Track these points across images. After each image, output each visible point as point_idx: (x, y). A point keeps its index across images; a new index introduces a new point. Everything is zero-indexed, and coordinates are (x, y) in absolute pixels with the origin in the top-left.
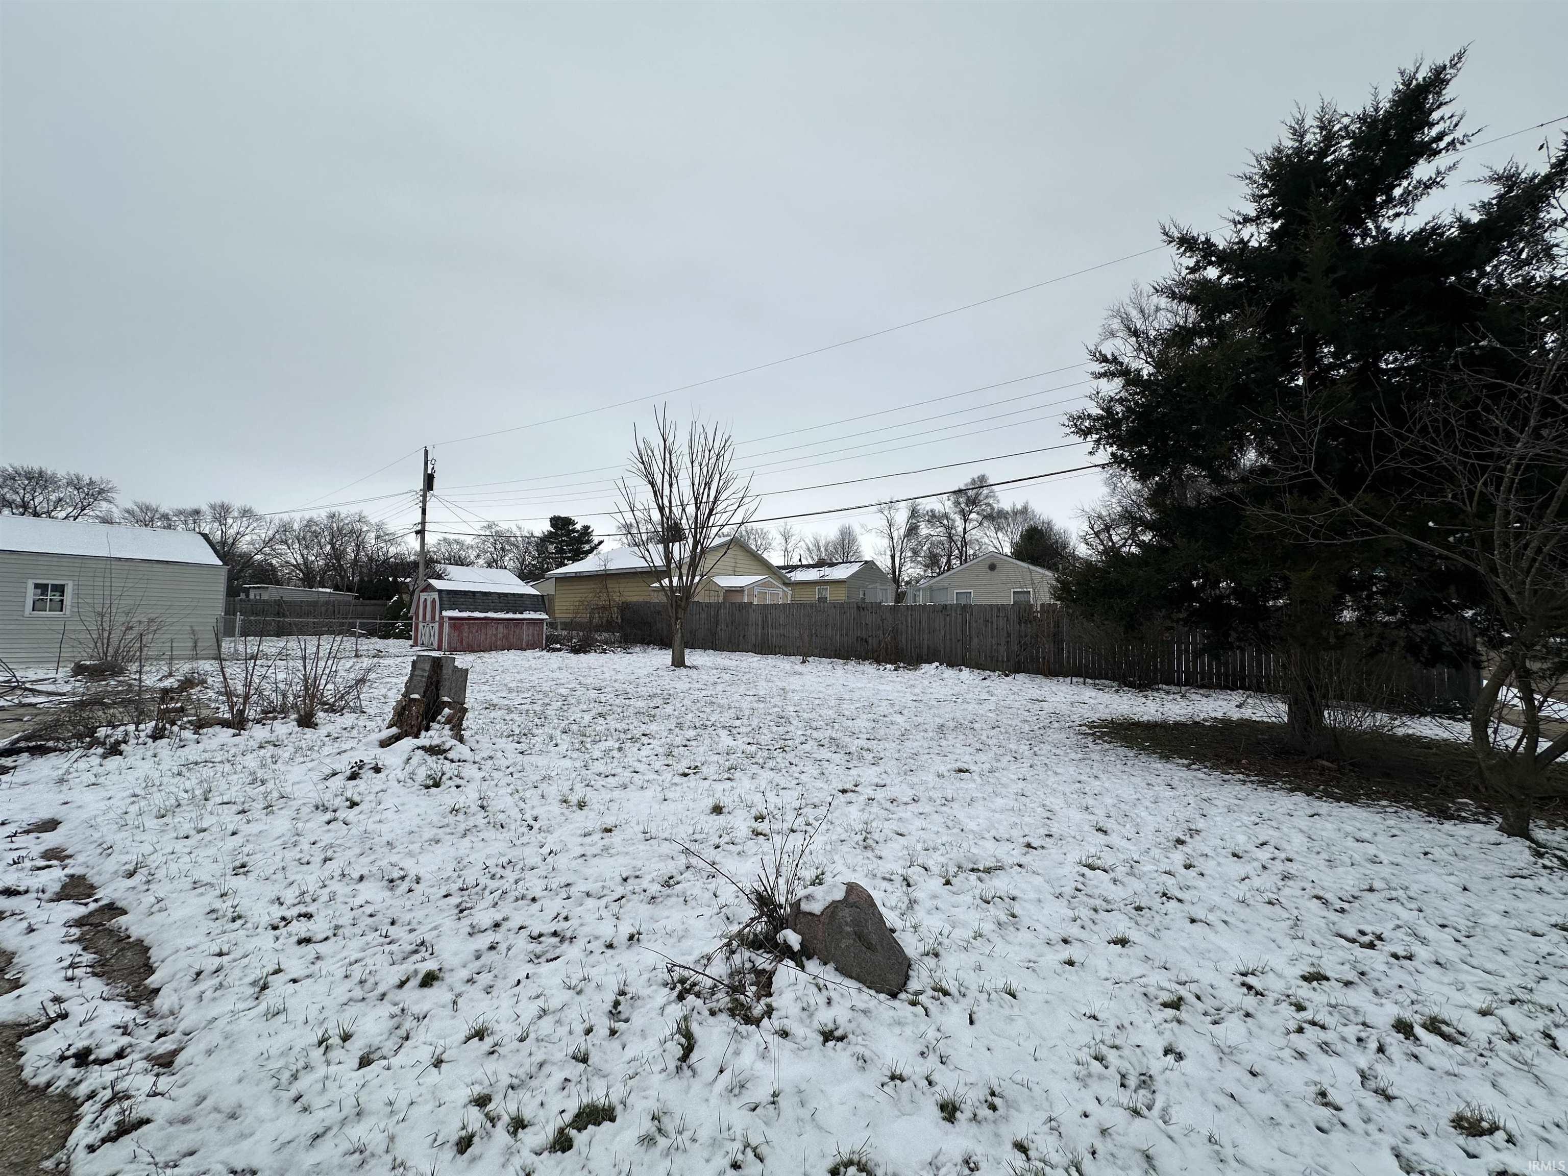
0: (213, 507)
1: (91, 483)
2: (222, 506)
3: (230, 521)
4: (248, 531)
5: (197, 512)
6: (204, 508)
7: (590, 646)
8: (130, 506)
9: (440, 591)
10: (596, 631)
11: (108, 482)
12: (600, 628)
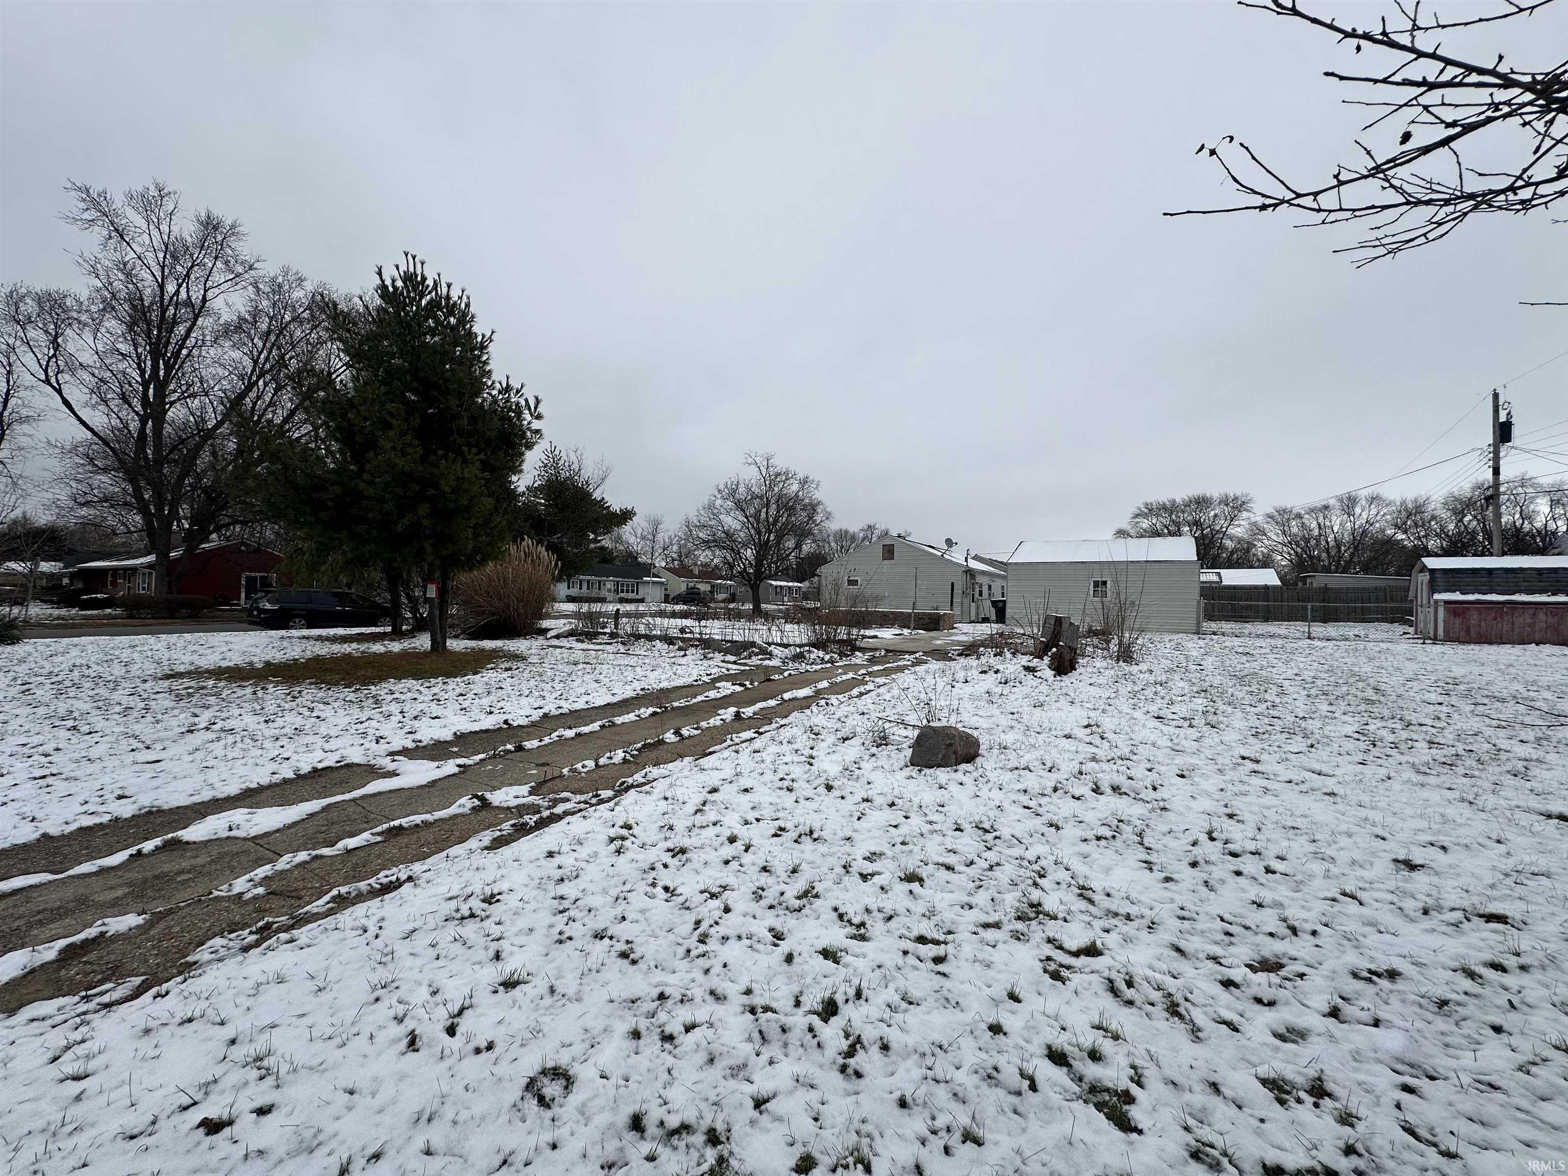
0: (1341, 500)
1: (1236, 499)
2: (1349, 498)
3: (1358, 510)
4: (1378, 518)
5: (1326, 507)
6: (1332, 502)
8: (1270, 510)
9: (1433, 571)
11: (1247, 495)
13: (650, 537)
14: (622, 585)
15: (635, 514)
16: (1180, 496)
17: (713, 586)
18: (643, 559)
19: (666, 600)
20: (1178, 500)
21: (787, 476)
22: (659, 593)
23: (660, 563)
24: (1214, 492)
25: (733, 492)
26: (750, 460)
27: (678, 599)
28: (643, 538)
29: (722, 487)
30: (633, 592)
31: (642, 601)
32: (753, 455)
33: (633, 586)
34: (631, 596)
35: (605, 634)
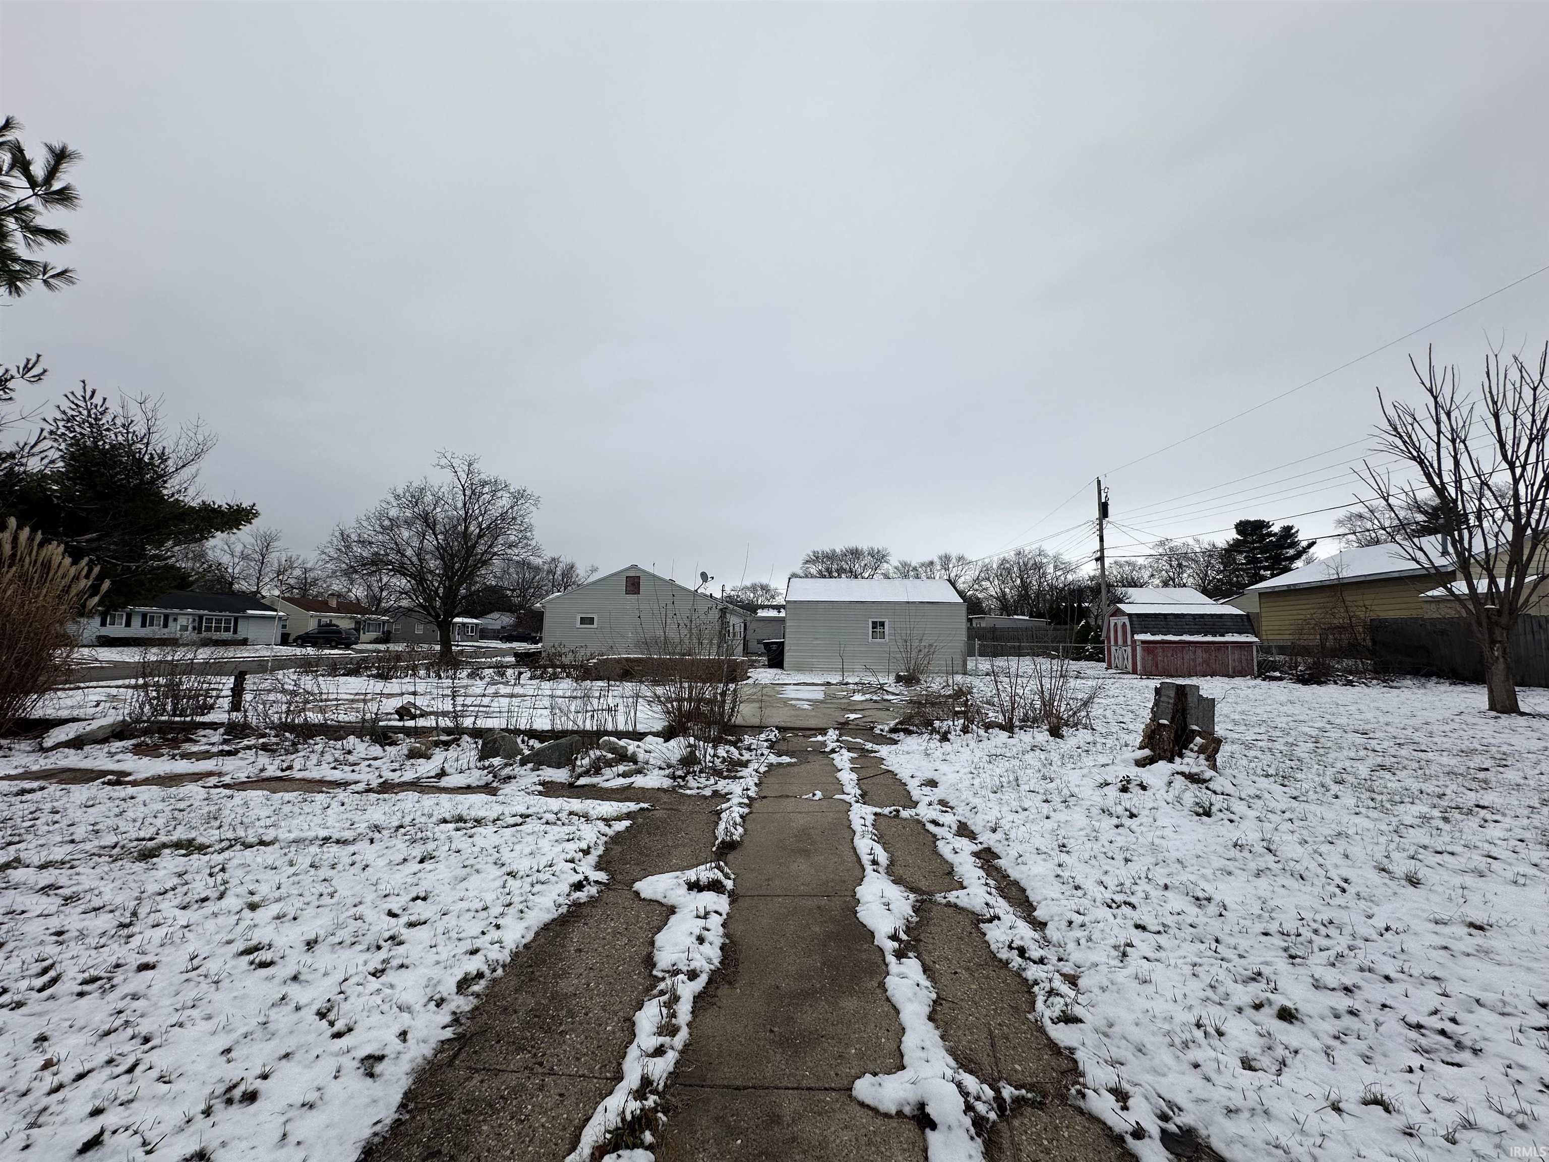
1: (879, 551)
2: (946, 556)
4: (962, 573)
7: (1326, 675)
8: (897, 564)
9: (1130, 615)
10: (1333, 657)
11: (886, 550)
12: (1339, 653)
13: (257, 556)
14: (209, 621)
15: (256, 515)
16: (839, 548)
17: (358, 623)
18: (241, 586)
19: (285, 640)
20: (838, 550)
21: (496, 487)
22: (275, 632)
23: (270, 591)
24: (864, 545)
25: (416, 500)
26: (443, 462)
27: (304, 640)
28: (244, 557)
29: (400, 491)
30: (227, 629)
31: (244, 642)
32: (449, 455)
33: (228, 621)
34: (225, 635)
35: (214, 726)
